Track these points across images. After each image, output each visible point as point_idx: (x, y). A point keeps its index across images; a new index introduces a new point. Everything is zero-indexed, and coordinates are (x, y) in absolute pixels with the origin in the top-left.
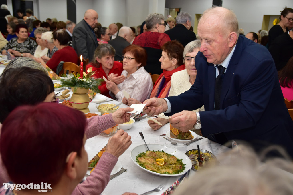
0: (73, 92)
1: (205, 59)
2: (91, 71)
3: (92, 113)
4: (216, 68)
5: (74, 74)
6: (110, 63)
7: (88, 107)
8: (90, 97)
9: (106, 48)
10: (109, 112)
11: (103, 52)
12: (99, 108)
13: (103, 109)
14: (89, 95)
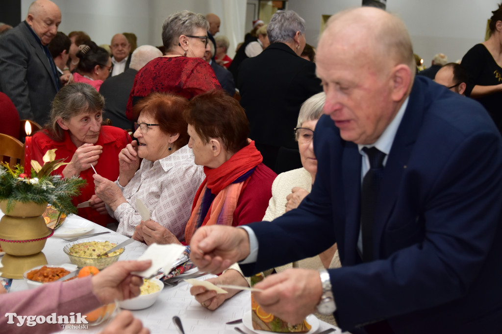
0: (3, 211)
1: (337, 131)
2: (53, 159)
3: (52, 266)
4: (362, 153)
5: (8, 165)
6: (91, 129)
7: (43, 251)
8: (48, 225)
9: (80, 94)
10: (98, 264)
11: (73, 104)
12: (72, 253)
13: (83, 255)
14: (47, 219)
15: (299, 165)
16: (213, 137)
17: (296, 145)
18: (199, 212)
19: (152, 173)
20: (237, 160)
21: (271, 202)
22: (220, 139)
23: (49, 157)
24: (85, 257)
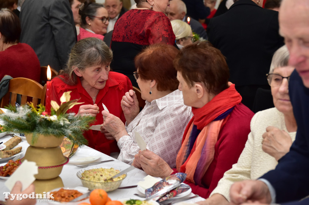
0: (29, 142)
2: (69, 100)
3: (68, 189)
5: (32, 105)
6: (101, 77)
7: (60, 176)
8: (64, 154)
9: (94, 49)
10: (105, 187)
11: (89, 58)
12: (84, 177)
13: (92, 180)
14: (63, 149)
15: (272, 106)
16: (197, 81)
17: (269, 88)
18: (188, 144)
19: (150, 110)
20: (218, 100)
21: (250, 136)
22: (203, 83)
23: (65, 98)
24: (94, 181)
